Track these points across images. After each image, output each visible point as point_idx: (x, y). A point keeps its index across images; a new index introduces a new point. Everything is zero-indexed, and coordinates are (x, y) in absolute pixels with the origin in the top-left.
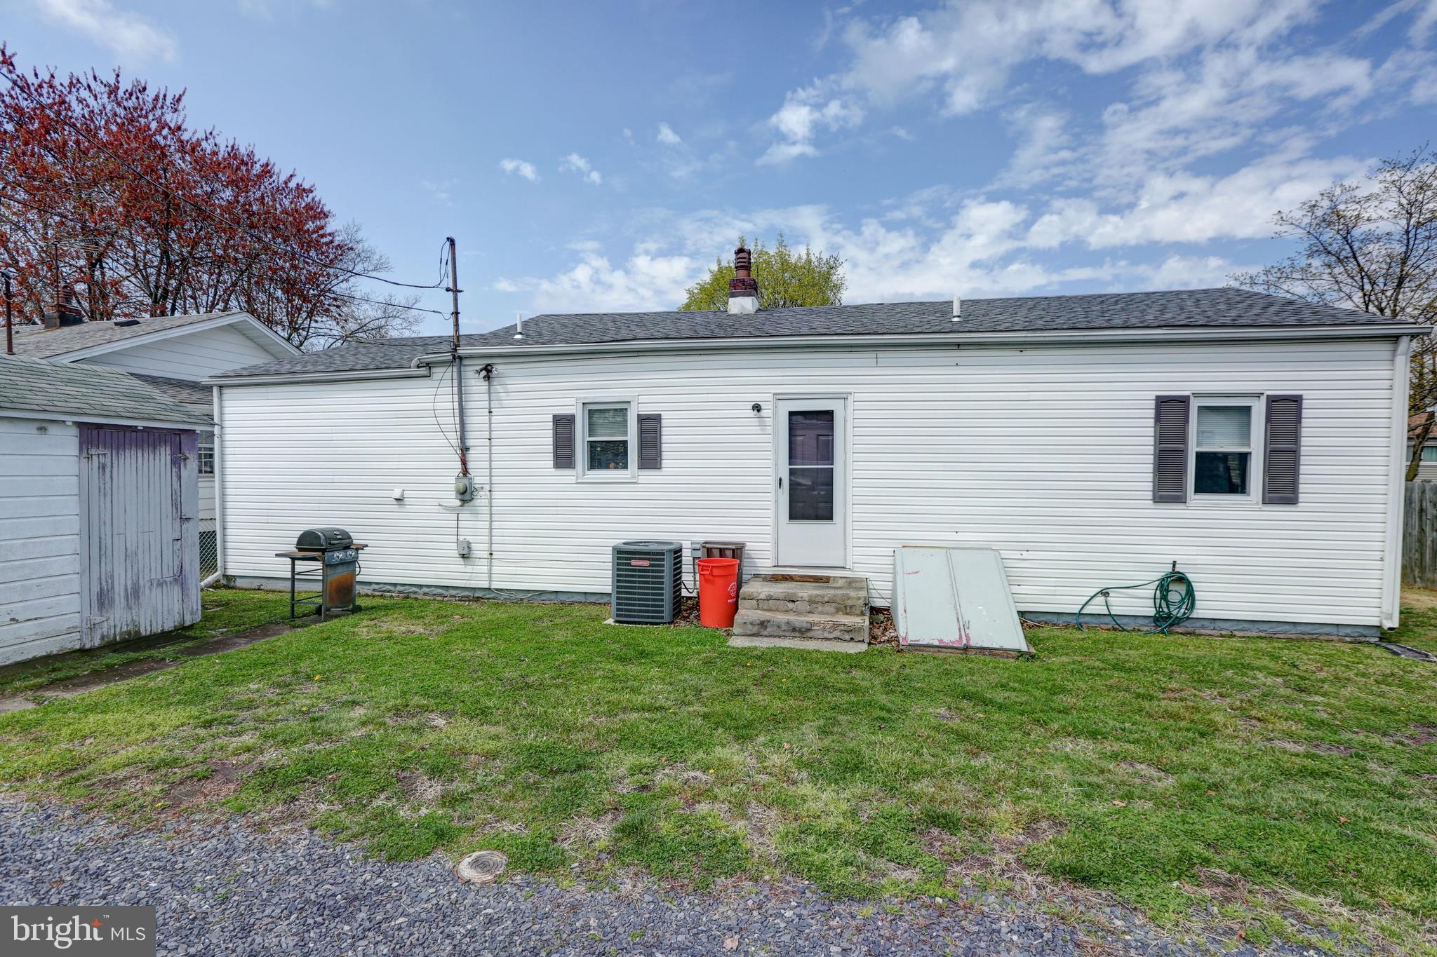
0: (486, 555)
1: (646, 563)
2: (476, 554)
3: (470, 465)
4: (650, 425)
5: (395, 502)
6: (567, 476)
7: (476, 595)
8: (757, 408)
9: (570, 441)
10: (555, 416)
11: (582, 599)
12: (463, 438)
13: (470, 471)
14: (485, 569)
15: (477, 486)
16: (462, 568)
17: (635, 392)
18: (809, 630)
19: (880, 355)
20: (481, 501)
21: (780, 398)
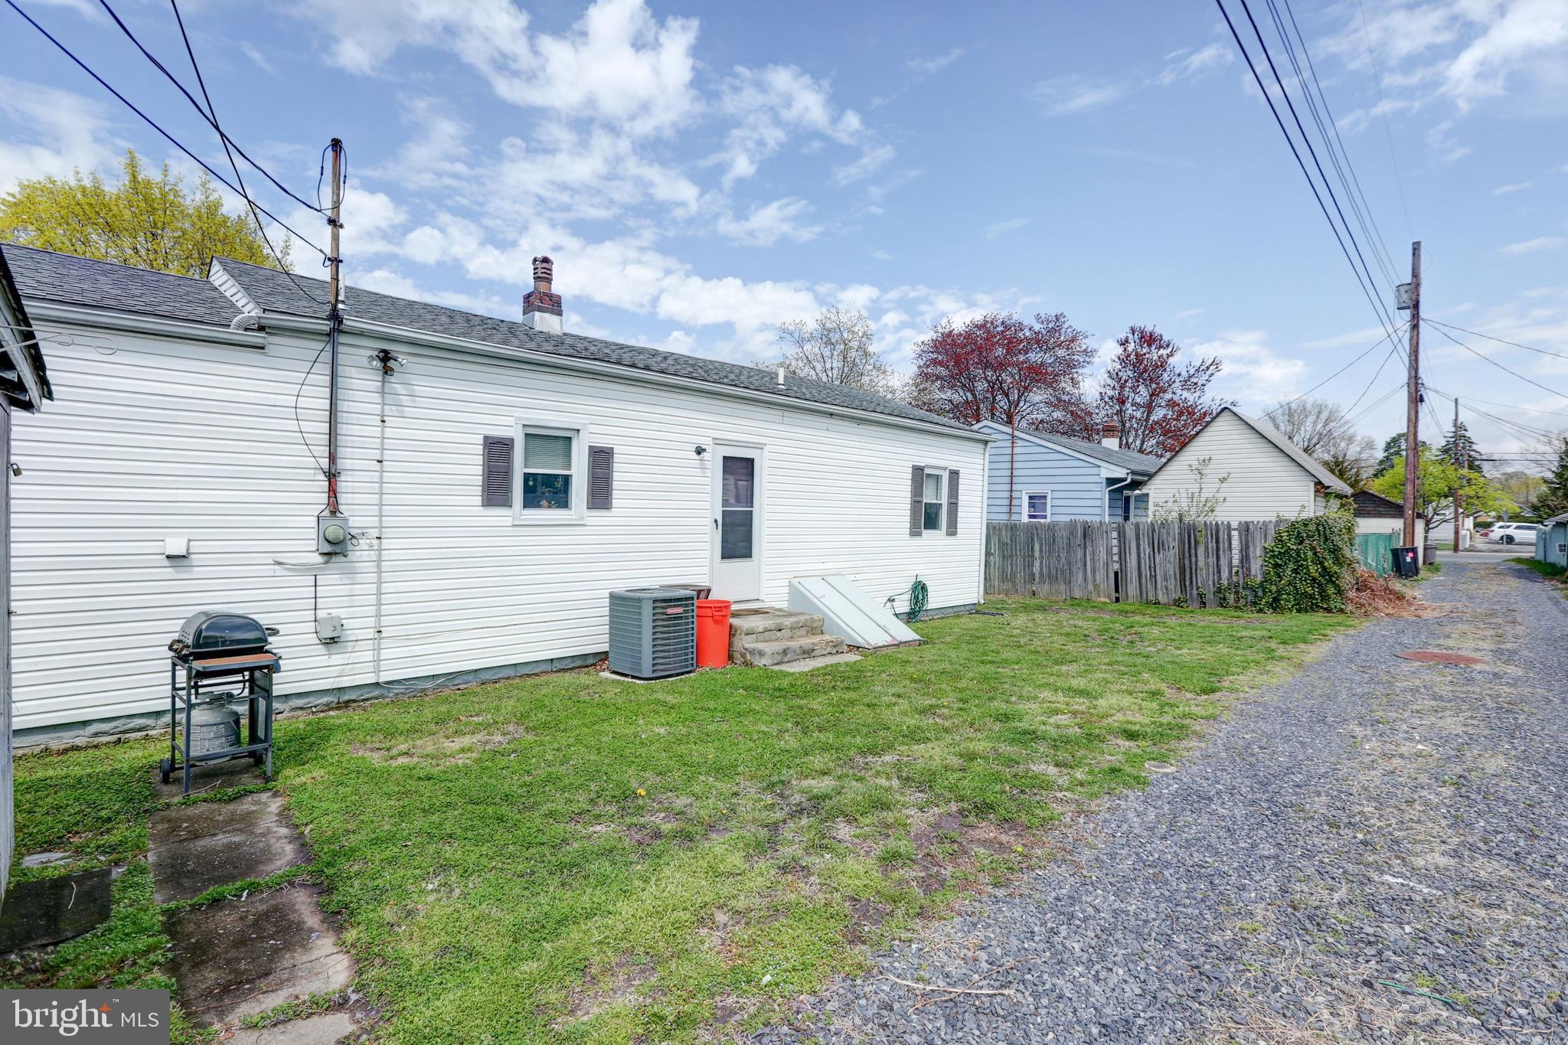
0: (371, 633)
1: (680, 610)
2: (350, 635)
3: (342, 498)
4: (601, 458)
5: (167, 563)
6: (500, 516)
7: (346, 698)
8: (699, 451)
9: (507, 473)
10: (486, 438)
11: (511, 672)
12: (332, 458)
13: (342, 508)
14: (369, 656)
15: (354, 532)
16: (324, 660)
17: (585, 419)
18: (813, 650)
19: (786, 414)
20: (361, 553)
21: (718, 442)
